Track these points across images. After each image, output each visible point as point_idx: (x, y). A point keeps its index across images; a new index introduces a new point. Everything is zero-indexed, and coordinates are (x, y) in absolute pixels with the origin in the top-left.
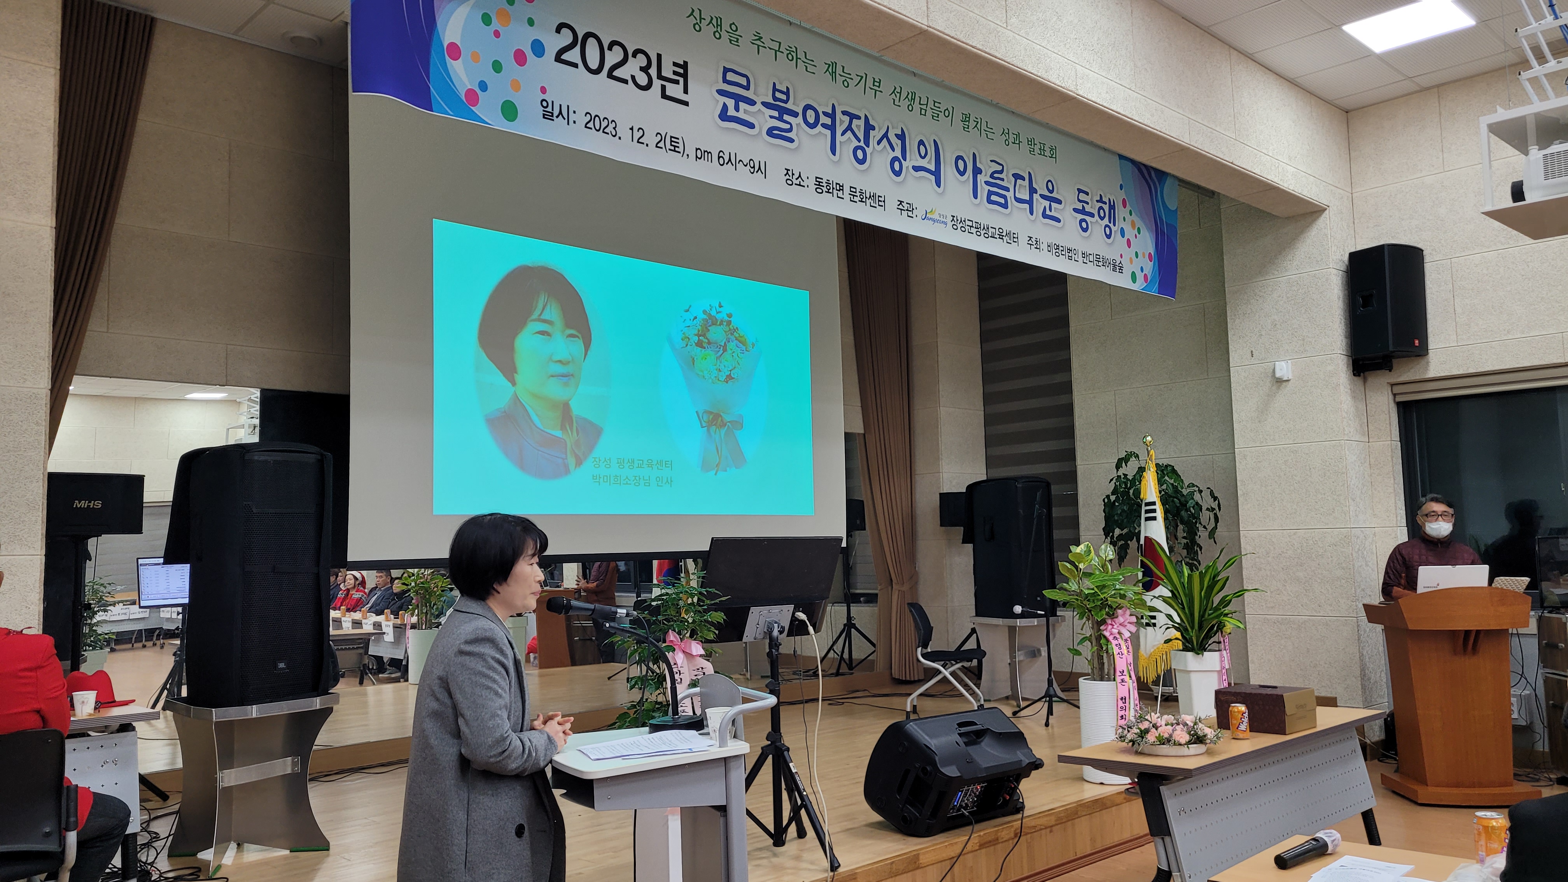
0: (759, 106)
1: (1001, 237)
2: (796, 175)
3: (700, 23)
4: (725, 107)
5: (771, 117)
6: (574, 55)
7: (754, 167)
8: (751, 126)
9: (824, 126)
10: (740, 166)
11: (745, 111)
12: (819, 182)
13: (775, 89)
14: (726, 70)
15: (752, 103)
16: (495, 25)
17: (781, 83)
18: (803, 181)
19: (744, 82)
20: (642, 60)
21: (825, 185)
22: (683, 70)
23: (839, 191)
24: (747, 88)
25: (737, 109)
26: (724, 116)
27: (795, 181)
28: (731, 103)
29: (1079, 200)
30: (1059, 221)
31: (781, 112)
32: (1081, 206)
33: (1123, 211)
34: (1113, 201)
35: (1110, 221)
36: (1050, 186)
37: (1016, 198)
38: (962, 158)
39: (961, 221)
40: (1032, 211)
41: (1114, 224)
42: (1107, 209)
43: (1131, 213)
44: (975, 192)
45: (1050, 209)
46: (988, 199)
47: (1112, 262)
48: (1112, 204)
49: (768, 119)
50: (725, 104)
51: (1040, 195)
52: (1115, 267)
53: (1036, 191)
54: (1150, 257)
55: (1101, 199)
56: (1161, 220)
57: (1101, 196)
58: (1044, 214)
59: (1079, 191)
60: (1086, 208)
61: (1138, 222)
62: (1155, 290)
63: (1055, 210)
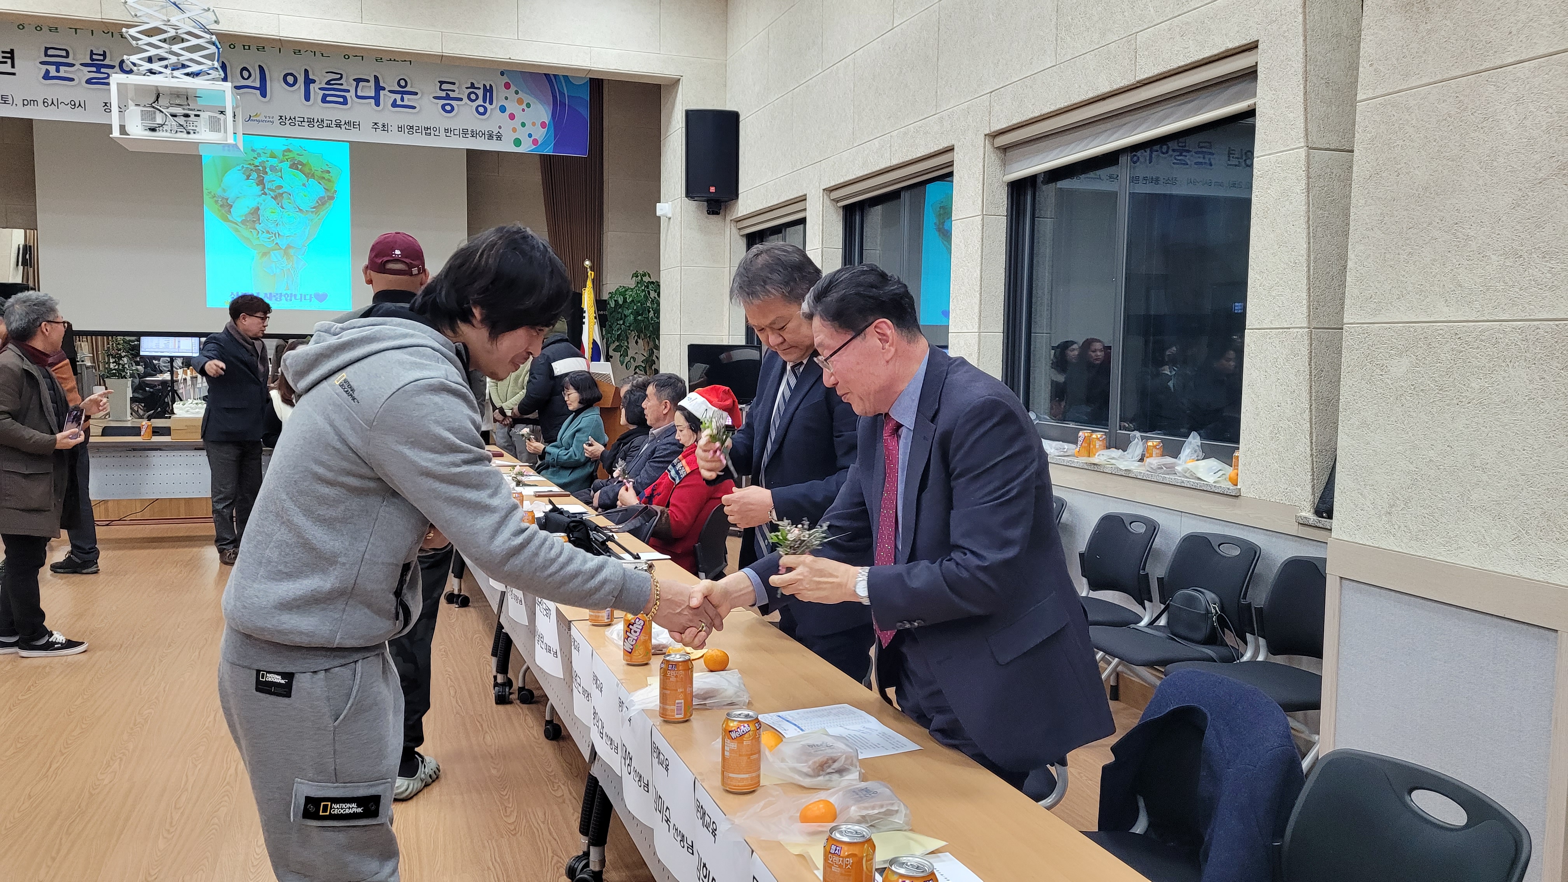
0: (78, 66)
1: (338, 125)
4: (47, 72)
5: (89, 72)
7: (75, 105)
8: (72, 80)
10: (61, 106)
11: (65, 72)
13: (92, 53)
14: (47, 49)
15: (73, 65)
17: (98, 49)
19: (64, 53)
22: (10, 54)
24: (67, 57)
25: (58, 71)
26: (47, 76)
28: (52, 69)
29: (441, 89)
30: (414, 108)
31: (99, 68)
32: (443, 94)
33: (504, 92)
34: (490, 85)
35: (485, 101)
36: (403, 83)
37: (358, 97)
38: (291, 74)
39: (290, 118)
40: (377, 104)
41: (491, 103)
42: (480, 93)
43: (517, 93)
44: (307, 98)
45: (402, 99)
46: (324, 100)
47: (486, 133)
48: (488, 88)
49: (87, 73)
50: (47, 69)
51: (389, 91)
52: (490, 137)
53: (384, 89)
54: (543, 125)
55: (472, 86)
56: (562, 94)
57: (472, 84)
58: (394, 105)
59: (442, 83)
60: (452, 95)
61: (527, 98)
62: (549, 150)
63: (409, 100)
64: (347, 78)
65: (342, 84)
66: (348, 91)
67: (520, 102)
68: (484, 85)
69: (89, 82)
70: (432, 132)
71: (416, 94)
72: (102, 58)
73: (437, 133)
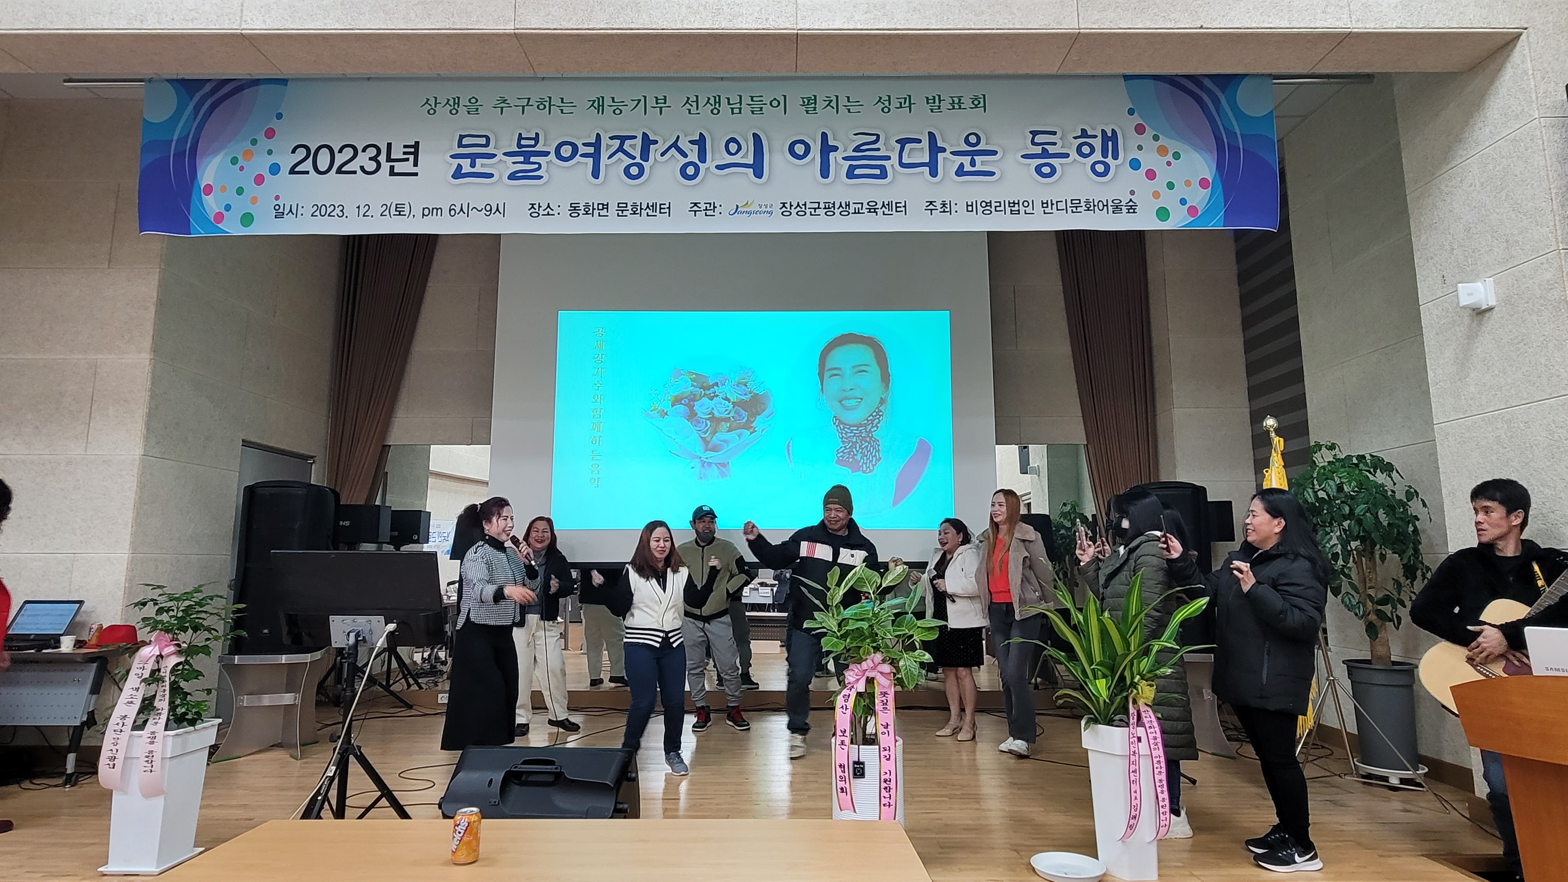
0: (500, 156)
1: (873, 210)
2: (544, 206)
3: (435, 106)
4: (460, 167)
5: (514, 163)
6: (307, 166)
7: (490, 212)
8: (491, 176)
9: (585, 155)
10: (472, 215)
11: (482, 165)
12: (574, 208)
13: (520, 137)
14: (462, 137)
15: (493, 156)
16: (241, 162)
18: (552, 210)
19: (483, 141)
20: (371, 152)
21: (582, 208)
22: (414, 149)
23: (602, 210)
24: (486, 145)
25: (473, 165)
26: (458, 174)
27: (541, 212)
28: (466, 163)
29: (1033, 143)
30: (992, 174)
31: (527, 156)
32: (1038, 150)
33: (1136, 139)
34: (1113, 130)
35: (1105, 154)
36: (973, 139)
37: (902, 165)
38: (801, 142)
39: (798, 205)
40: (934, 173)
41: (1115, 157)
42: (1097, 143)
43: (1156, 138)
44: (825, 172)
45: (973, 163)
46: (850, 175)
47: (1110, 203)
48: (1110, 134)
49: (511, 165)
50: (459, 164)
51: (952, 153)
52: (1117, 208)
53: (943, 150)
54: (1204, 184)
55: (1084, 134)
56: (1231, 133)
57: (1084, 131)
58: (960, 172)
60: (1051, 149)
61: (1173, 145)
62: (1216, 223)
63: (983, 163)
64: (887, 139)
65: (878, 149)
66: (888, 158)
67: (1162, 151)
68: (1103, 131)
69: (512, 176)
70: (1022, 209)
71: (995, 153)
72: (532, 142)
73: (1029, 210)
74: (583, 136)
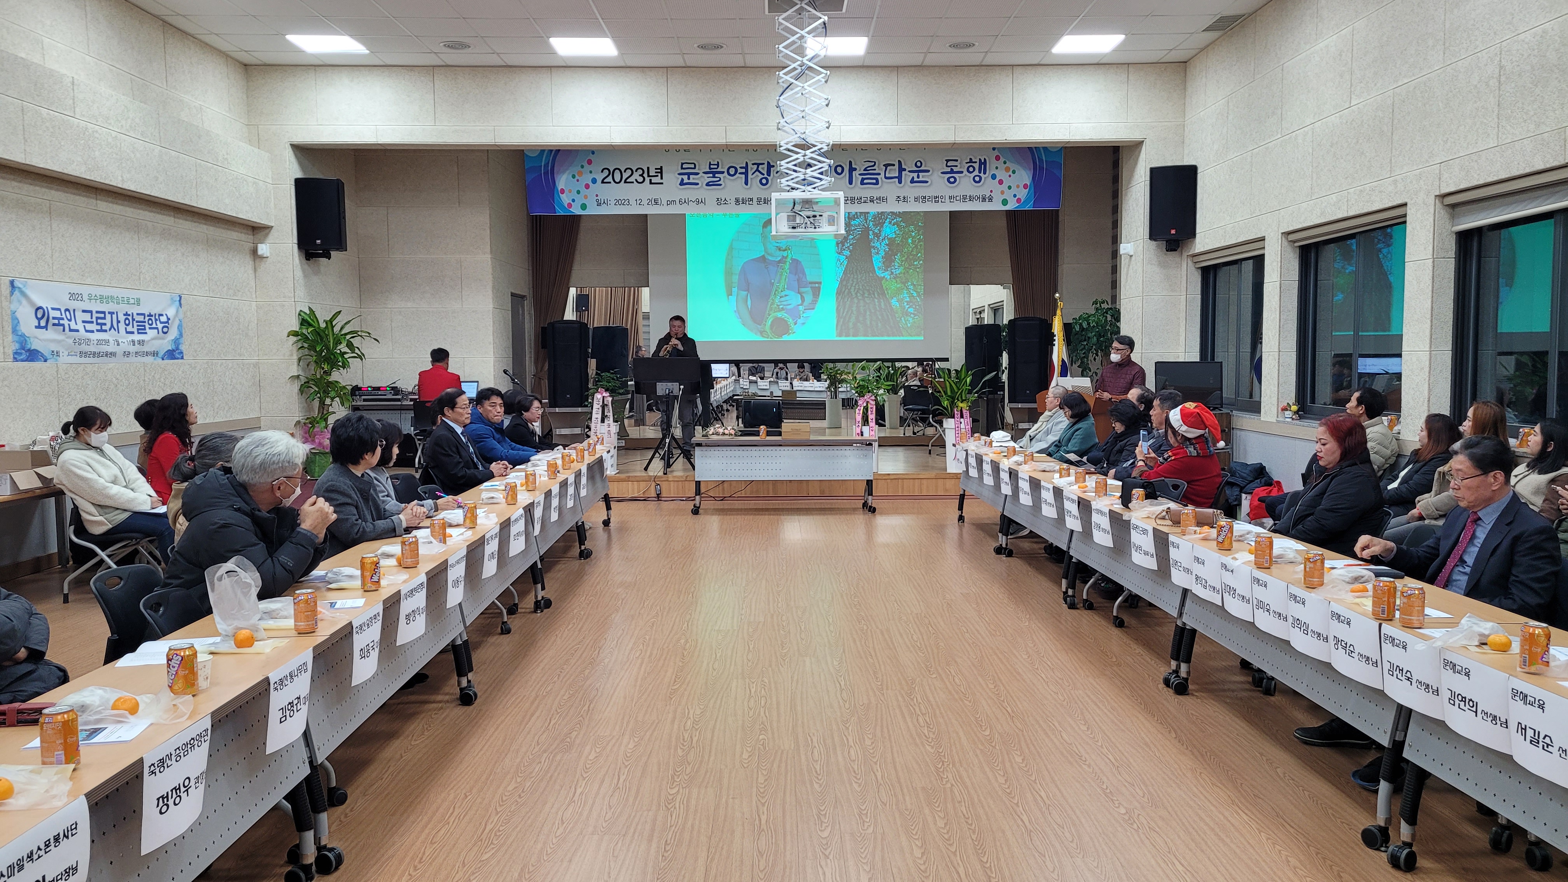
0: (701, 174)
1: (872, 201)
2: (723, 199)
4: (682, 180)
6: (610, 179)
7: (699, 202)
8: (697, 184)
9: (740, 173)
10: (690, 203)
11: (693, 179)
12: (737, 200)
13: (710, 164)
14: (682, 164)
15: (697, 174)
16: (577, 177)
17: (714, 161)
18: (727, 201)
19: (693, 166)
20: (640, 172)
22: (660, 171)
23: (750, 201)
24: (695, 168)
25: (689, 179)
26: (682, 183)
27: (722, 202)
28: (685, 177)
29: (947, 166)
30: (927, 182)
31: (714, 174)
32: (949, 169)
33: (995, 163)
34: (985, 159)
35: (980, 172)
36: (919, 164)
37: (886, 178)
38: (840, 166)
40: (900, 182)
41: (985, 173)
42: (977, 166)
43: (1005, 163)
44: (851, 182)
45: (918, 177)
46: (862, 183)
47: (981, 197)
48: (983, 161)
49: (707, 178)
50: (682, 178)
51: (909, 171)
52: (984, 199)
53: (905, 170)
54: (1025, 186)
55: (971, 161)
56: (1041, 160)
57: (971, 159)
58: (912, 181)
59: (947, 161)
60: (955, 169)
61: (1012, 166)
62: (1029, 207)
63: (923, 177)
64: (879, 164)
65: (875, 170)
66: (879, 174)
67: (1007, 169)
68: (980, 160)
69: (708, 185)
70: (940, 200)
71: (928, 171)
72: (716, 167)
73: (943, 200)
74: (739, 164)
